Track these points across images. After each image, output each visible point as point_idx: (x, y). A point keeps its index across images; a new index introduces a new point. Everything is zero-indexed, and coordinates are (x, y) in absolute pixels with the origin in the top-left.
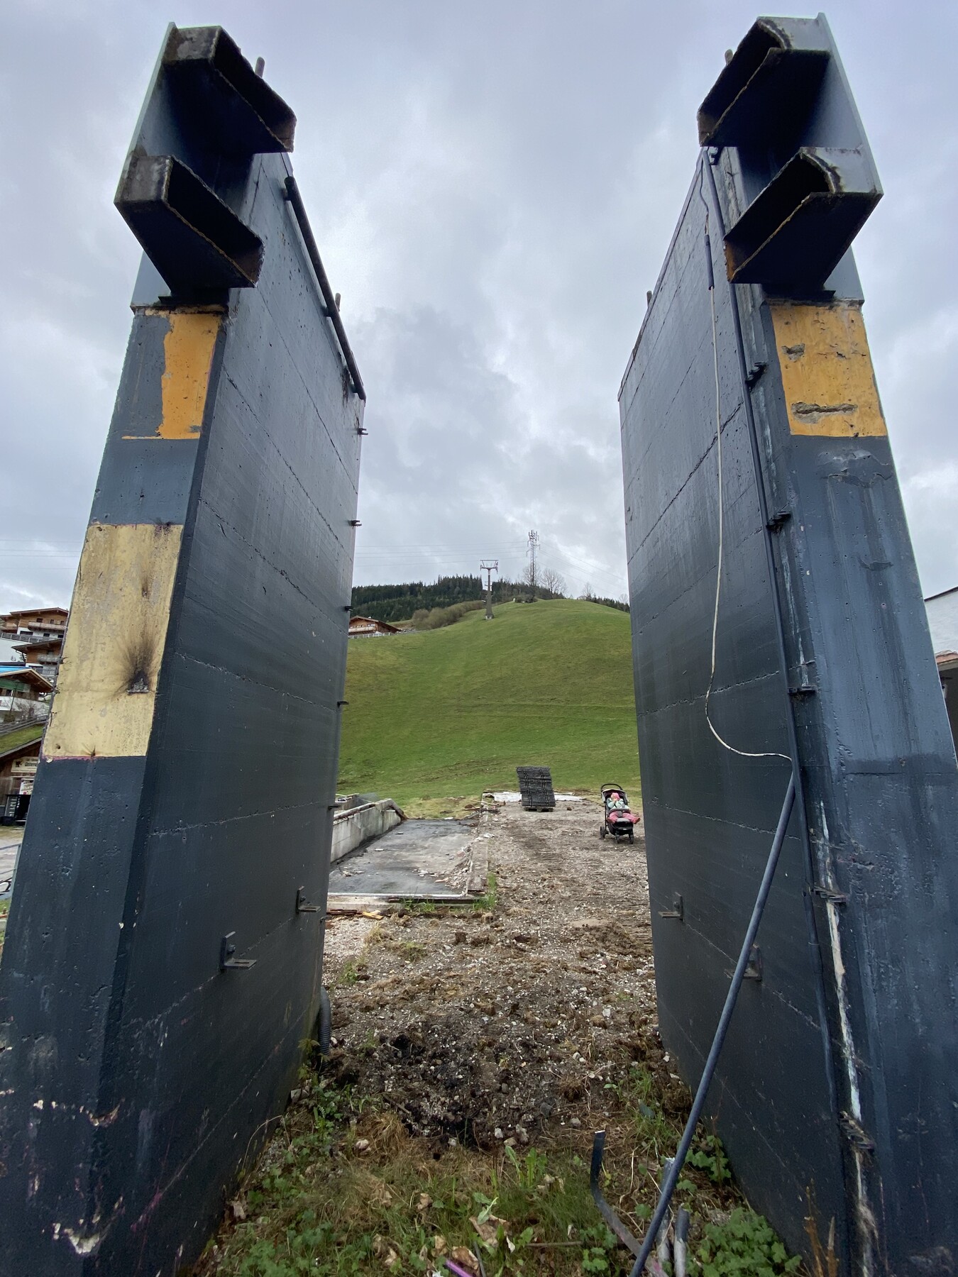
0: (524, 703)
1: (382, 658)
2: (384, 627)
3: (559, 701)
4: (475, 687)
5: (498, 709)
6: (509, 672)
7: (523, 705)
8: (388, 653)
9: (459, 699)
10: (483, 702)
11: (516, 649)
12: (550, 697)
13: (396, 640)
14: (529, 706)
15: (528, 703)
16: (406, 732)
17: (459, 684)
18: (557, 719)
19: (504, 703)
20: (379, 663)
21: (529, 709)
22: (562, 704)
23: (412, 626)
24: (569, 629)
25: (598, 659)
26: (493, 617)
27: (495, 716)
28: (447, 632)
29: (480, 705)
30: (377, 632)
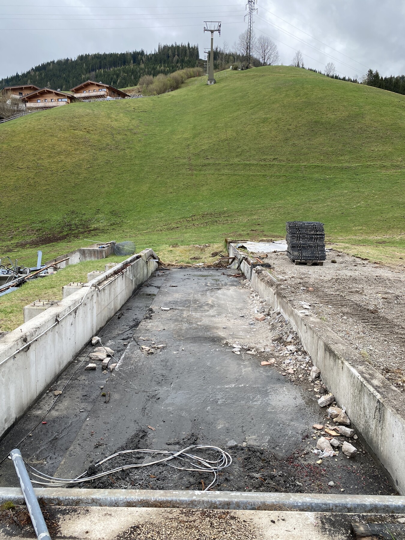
0: (248, 162)
1: (116, 120)
2: (114, 92)
3: (280, 161)
4: (204, 147)
5: (225, 168)
6: (235, 134)
7: (248, 165)
8: (122, 115)
9: (190, 159)
10: (211, 161)
11: (239, 112)
12: (272, 157)
13: (127, 103)
14: (253, 165)
15: (251, 162)
16: (145, 188)
17: (189, 145)
18: (280, 177)
19: (231, 163)
20: (115, 124)
21: (253, 168)
22: (283, 163)
23: (139, 92)
24: (288, 93)
25: (316, 122)
26: (215, 82)
27: (223, 175)
28: (173, 96)
29: (209, 164)
30: (108, 97)
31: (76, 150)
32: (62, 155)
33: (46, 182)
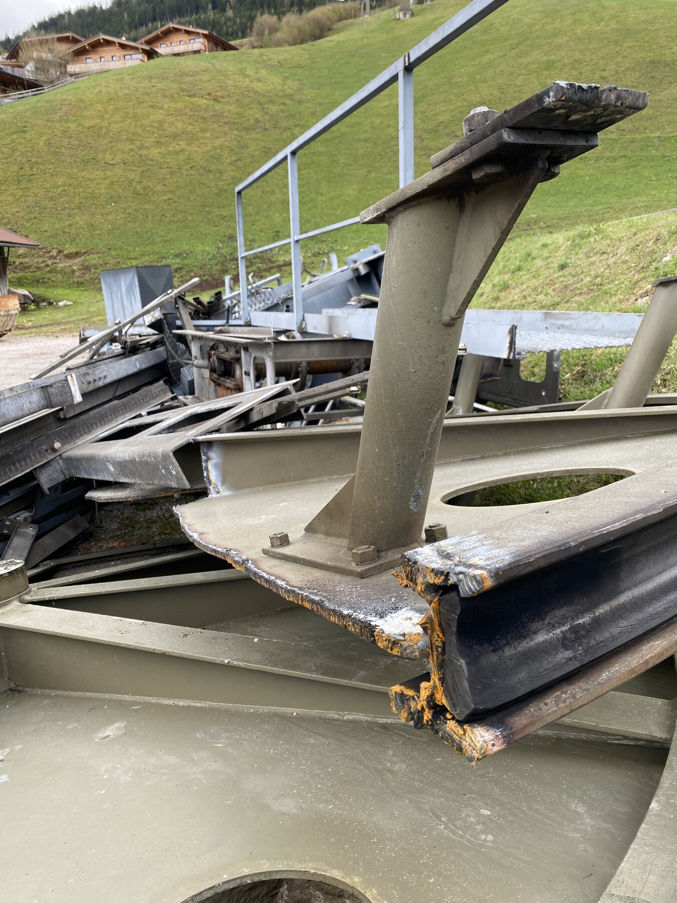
2: (216, 45)
8: (264, 72)
11: (491, 56)
25: (652, 62)
26: (412, 15)
30: (208, 54)
31: (203, 131)
32: (181, 140)
33: (165, 188)
